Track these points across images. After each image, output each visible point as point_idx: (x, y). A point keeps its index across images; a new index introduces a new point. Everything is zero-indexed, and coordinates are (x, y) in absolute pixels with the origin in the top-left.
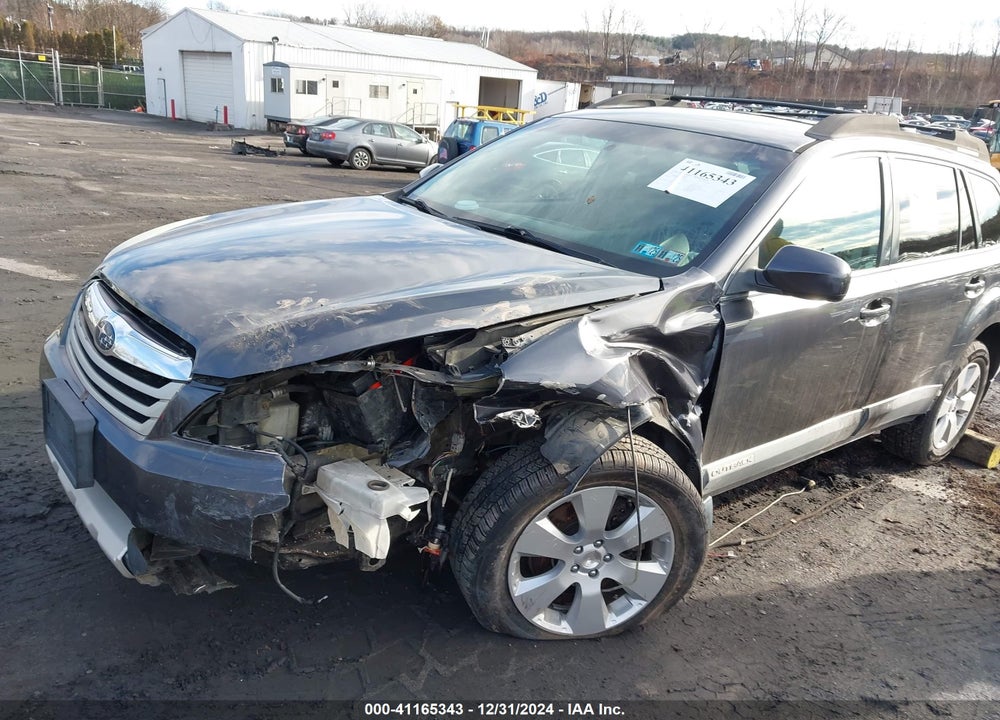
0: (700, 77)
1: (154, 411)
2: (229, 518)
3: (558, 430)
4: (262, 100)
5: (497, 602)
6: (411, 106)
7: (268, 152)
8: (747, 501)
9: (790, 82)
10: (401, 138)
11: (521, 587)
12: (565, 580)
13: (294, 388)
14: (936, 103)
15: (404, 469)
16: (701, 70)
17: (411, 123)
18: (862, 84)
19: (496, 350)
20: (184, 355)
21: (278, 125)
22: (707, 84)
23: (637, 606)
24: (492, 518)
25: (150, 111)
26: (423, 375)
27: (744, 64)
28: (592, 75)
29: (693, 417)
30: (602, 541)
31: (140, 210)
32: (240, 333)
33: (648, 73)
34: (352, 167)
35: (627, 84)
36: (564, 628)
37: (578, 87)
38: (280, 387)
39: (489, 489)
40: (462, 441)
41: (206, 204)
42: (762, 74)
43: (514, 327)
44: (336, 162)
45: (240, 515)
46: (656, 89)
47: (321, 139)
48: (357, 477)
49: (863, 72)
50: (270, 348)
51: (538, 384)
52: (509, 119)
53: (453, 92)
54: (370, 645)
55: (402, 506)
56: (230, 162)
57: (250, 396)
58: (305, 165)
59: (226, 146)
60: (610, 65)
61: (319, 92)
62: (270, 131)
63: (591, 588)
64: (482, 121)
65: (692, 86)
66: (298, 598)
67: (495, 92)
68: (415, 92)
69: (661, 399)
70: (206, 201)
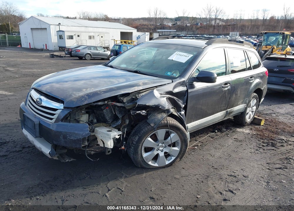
0: (183, 29)
1: (55, 117)
2: (76, 139)
3: (151, 116)
4: (57, 42)
5: (140, 159)
6: (101, 41)
7: (60, 57)
8: (200, 136)
9: (208, 29)
10: (99, 50)
11: (145, 155)
12: (155, 153)
13: (87, 110)
14: (249, 33)
15: (115, 128)
16: (183, 26)
17: (101, 46)
18: (228, 29)
19: (135, 98)
20: (61, 103)
21: (62, 49)
22: (185, 31)
23: (173, 158)
24: (137, 138)
25: (23, 46)
26: (118, 104)
27: (195, 24)
28: (152, 30)
29: (183, 113)
30: (163, 143)
31: (27, 75)
32: (74, 97)
33: (168, 28)
34: (85, 59)
35: (163, 32)
36: (156, 165)
37: (149, 33)
38: (84, 110)
39: (136, 132)
40: (128, 121)
41: (45, 72)
42: (200, 27)
43: (139, 92)
44: (81, 58)
45: (79, 138)
46: (171, 33)
47: (76, 52)
48: (104, 130)
49: (228, 25)
50: (82, 100)
51: (145, 105)
52: (130, 43)
53: (113, 37)
54: (109, 172)
55: (116, 135)
56: (50, 60)
57: (77, 112)
58: (72, 59)
59: (48, 55)
60: (158, 27)
61: (74, 38)
62: (60, 50)
63: (162, 154)
64: (122, 44)
65: (181, 31)
66: (92, 160)
67: (125, 36)
68: (102, 37)
69: (174, 108)
70: (45, 71)
